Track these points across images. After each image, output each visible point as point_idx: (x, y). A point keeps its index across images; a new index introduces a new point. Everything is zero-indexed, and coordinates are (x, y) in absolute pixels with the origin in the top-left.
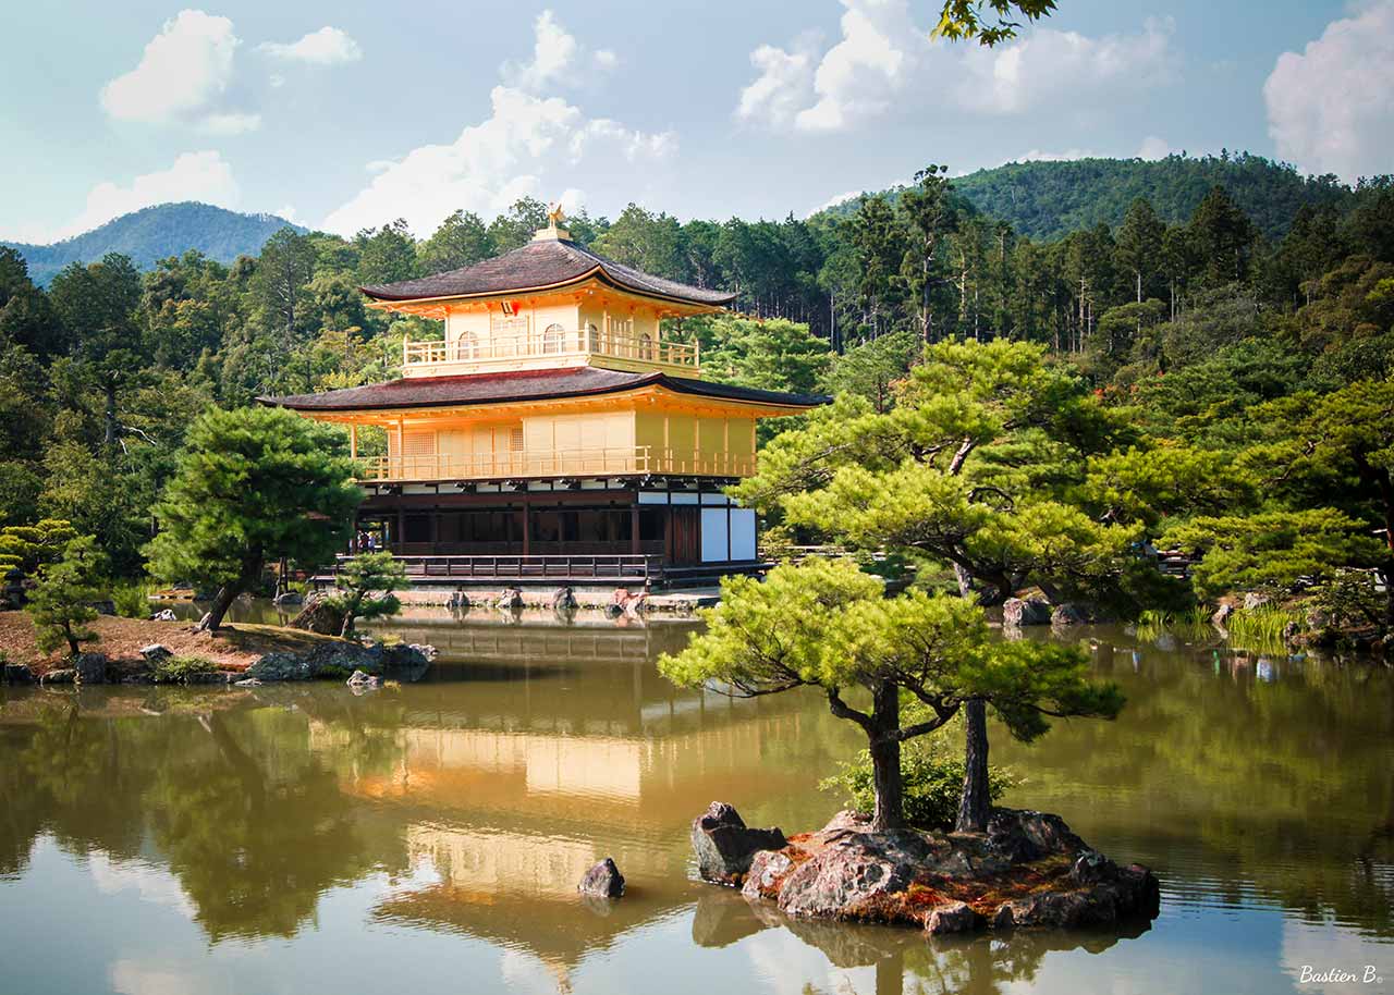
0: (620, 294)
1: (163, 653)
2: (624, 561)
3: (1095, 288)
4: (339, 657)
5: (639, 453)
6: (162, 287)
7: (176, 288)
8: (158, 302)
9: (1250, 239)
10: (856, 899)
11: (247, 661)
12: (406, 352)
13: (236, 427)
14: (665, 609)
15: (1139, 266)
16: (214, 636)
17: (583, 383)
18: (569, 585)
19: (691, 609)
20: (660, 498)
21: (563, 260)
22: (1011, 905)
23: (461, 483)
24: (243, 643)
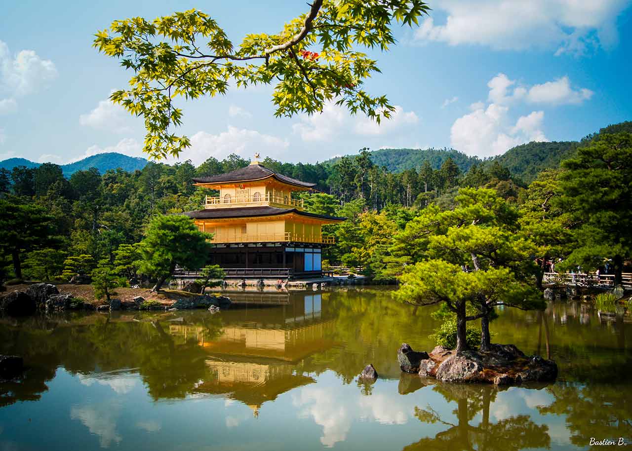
0: (280, 183)
1: (141, 299)
2: (281, 270)
3: (412, 188)
4: (205, 301)
5: (286, 235)
6: (109, 179)
7: (113, 180)
8: (107, 184)
9: (459, 174)
10: (467, 374)
11: (170, 302)
12: (206, 200)
13: (169, 221)
14: (295, 286)
15: (426, 181)
16: (158, 293)
17: (268, 211)
18: (262, 278)
19: (303, 286)
20: (292, 250)
21: (261, 171)
22: (520, 374)
23: (225, 244)
24: (169, 296)
